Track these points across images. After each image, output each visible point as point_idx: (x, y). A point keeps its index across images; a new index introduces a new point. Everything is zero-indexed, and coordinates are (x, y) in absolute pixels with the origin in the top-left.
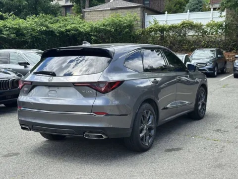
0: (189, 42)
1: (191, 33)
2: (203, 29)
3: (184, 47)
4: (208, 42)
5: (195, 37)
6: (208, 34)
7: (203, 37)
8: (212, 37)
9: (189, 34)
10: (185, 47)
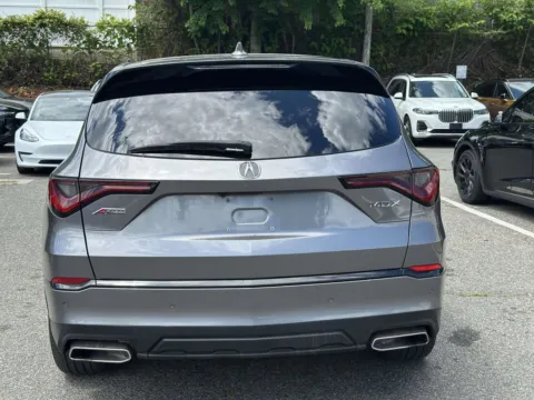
0: (57, 62)
1: (58, 42)
2: (88, 35)
3: (46, 74)
4: (103, 66)
5: (69, 51)
6: (101, 47)
7: (90, 53)
8: (110, 55)
9: (54, 44)
10: (49, 75)
